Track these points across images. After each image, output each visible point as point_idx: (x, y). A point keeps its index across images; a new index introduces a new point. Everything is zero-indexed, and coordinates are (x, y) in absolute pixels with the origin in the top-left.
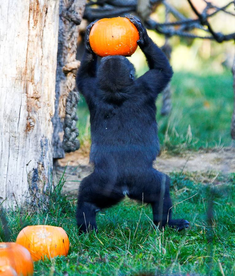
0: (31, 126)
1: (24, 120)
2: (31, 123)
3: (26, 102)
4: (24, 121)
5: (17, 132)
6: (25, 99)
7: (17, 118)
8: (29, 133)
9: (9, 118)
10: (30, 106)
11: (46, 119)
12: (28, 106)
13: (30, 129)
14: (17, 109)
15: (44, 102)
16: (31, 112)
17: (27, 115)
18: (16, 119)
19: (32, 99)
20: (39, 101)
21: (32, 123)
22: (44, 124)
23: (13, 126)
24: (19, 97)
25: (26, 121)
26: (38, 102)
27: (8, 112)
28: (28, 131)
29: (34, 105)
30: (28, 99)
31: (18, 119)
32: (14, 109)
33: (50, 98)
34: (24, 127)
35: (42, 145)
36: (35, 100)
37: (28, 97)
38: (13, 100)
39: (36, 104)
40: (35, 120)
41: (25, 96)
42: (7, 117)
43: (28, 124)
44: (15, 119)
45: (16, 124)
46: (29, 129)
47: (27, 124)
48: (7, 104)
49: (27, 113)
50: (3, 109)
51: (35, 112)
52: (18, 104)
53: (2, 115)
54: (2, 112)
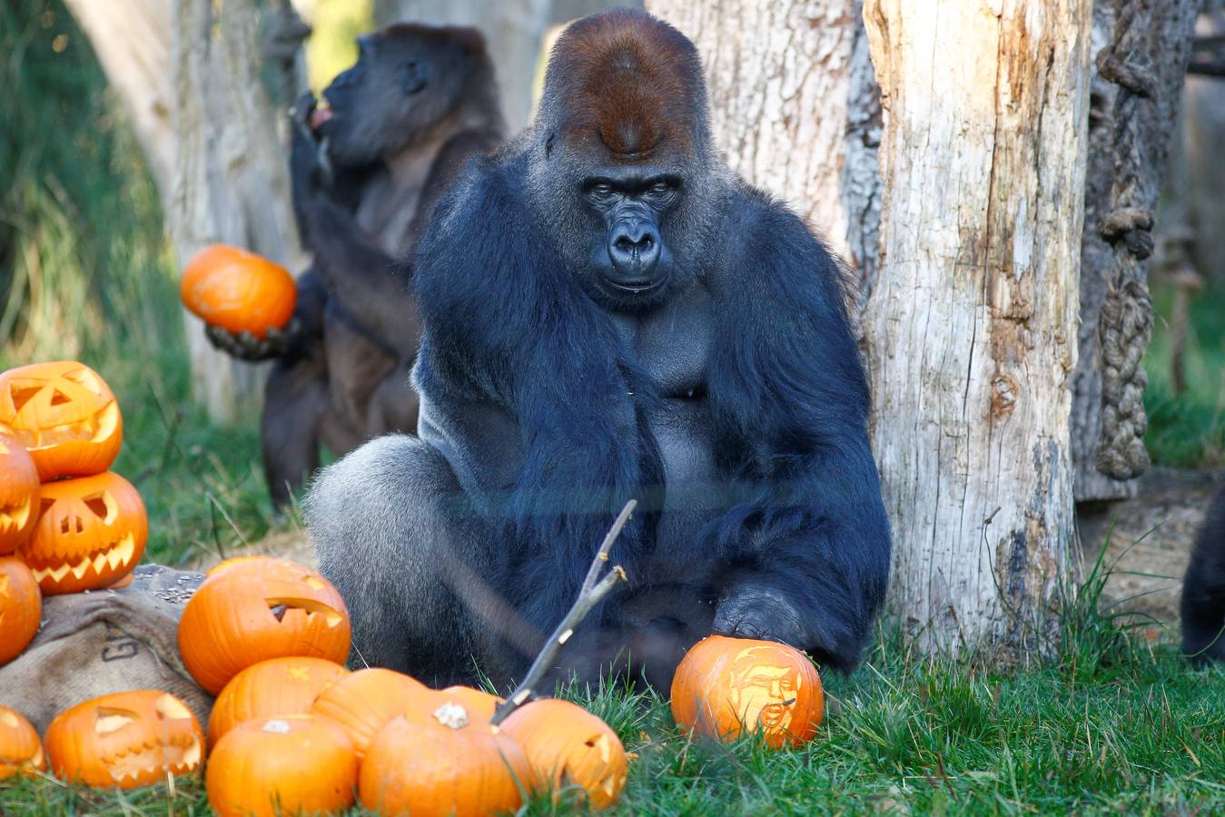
0: (1005, 402)
1: (981, 386)
2: (1004, 395)
3: (988, 331)
4: (983, 389)
5: (961, 421)
6: (985, 322)
7: (961, 380)
8: (999, 423)
9: (937, 380)
10: (1000, 343)
11: (1051, 382)
12: (996, 344)
13: (1001, 413)
14: (961, 351)
15: (1044, 332)
16: (1006, 361)
17: (992, 371)
18: (960, 384)
19: (1007, 324)
20: (1028, 328)
21: (1009, 396)
22: (1044, 397)
23: (950, 403)
24: (967, 319)
25: (990, 387)
26: (1026, 332)
27: (934, 362)
28: (994, 419)
29: (1013, 341)
30: (996, 322)
31: (965, 382)
32: (952, 353)
33: (1062, 320)
34: (984, 407)
35: (1038, 460)
36: (1018, 327)
37: (993, 317)
38: (950, 326)
39: (1021, 338)
40: (1018, 386)
41: (985, 313)
42: (932, 377)
43: (996, 396)
44: (954, 383)
45: (958, 397)
46: (997, 411)
47: (991, 398)
48: (930, 337)
49: (991, 363)
50: (919, 354)
51: (1017, 362)
52: (965, 337)
53: (916, 371)
54: (917, 363)
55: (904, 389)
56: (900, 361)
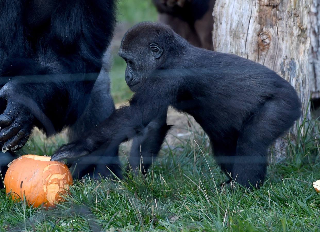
0: (265, 44)
1: (253, 36)
2: (265, 41)
3: (257, 12)
4: (254, 38)
5: (244, 52)
6: (257, 8)
7: (244, 34)
8: (263, 53)
9: (235, 34)
10: (264, 17)
11: (292, 34)
12: (262, 18)
13: (264, 49)
14: (245, 21)
15: (288, 12)
16: (266, 25)
17: (258, 30)
18: (244, 36)
19: (267, 8)
20: (278, 10)
21: (267, 41)
22: (287, 41)
23: (240, 44)
24: (248, 6)
25: (257, 37)
26: (278, 12)
27: (234, 25)
28: (260, 52)
29: (270, 16)
30: (262, 7)
31: (246, 35)
32: (241, 22)
33: (297, 6)
34: (254, 46)
35: (283, 70)
36: (273, 10)
37: (260, 6)
38: (241, 10)
39: (275, 15)
40: (271, 36)
41: (257, 3)
42: (233, 32)
43: (260, 41)
44: (241, 35)
45: (243, 41)
46: (261, 48)
47: (258, 42)
48: (234, 14)
49: (258, 26)
50: (229, 23)
51: (272, 26)
52: (247, 14)
53: (228, 30)
54: (229, 26)
55: (224, 38)
56: (224, 25)
